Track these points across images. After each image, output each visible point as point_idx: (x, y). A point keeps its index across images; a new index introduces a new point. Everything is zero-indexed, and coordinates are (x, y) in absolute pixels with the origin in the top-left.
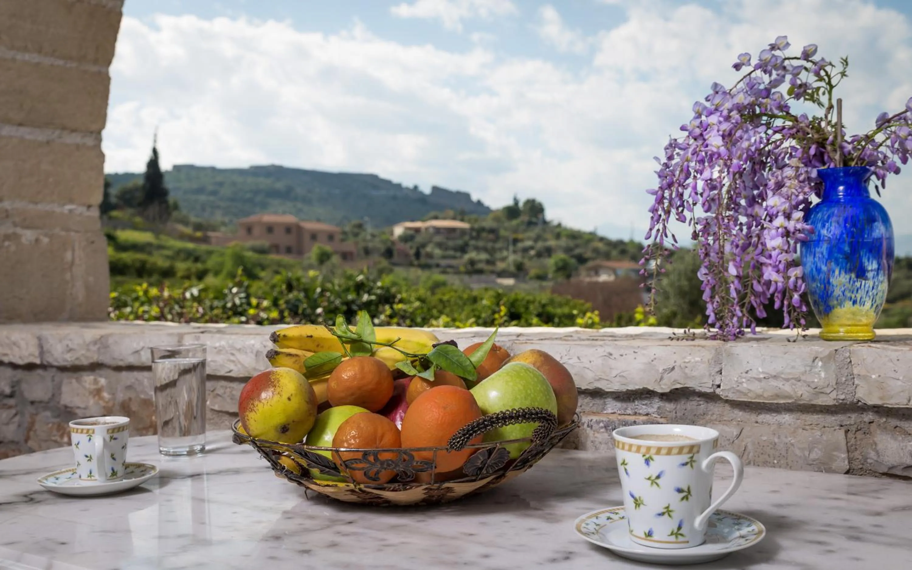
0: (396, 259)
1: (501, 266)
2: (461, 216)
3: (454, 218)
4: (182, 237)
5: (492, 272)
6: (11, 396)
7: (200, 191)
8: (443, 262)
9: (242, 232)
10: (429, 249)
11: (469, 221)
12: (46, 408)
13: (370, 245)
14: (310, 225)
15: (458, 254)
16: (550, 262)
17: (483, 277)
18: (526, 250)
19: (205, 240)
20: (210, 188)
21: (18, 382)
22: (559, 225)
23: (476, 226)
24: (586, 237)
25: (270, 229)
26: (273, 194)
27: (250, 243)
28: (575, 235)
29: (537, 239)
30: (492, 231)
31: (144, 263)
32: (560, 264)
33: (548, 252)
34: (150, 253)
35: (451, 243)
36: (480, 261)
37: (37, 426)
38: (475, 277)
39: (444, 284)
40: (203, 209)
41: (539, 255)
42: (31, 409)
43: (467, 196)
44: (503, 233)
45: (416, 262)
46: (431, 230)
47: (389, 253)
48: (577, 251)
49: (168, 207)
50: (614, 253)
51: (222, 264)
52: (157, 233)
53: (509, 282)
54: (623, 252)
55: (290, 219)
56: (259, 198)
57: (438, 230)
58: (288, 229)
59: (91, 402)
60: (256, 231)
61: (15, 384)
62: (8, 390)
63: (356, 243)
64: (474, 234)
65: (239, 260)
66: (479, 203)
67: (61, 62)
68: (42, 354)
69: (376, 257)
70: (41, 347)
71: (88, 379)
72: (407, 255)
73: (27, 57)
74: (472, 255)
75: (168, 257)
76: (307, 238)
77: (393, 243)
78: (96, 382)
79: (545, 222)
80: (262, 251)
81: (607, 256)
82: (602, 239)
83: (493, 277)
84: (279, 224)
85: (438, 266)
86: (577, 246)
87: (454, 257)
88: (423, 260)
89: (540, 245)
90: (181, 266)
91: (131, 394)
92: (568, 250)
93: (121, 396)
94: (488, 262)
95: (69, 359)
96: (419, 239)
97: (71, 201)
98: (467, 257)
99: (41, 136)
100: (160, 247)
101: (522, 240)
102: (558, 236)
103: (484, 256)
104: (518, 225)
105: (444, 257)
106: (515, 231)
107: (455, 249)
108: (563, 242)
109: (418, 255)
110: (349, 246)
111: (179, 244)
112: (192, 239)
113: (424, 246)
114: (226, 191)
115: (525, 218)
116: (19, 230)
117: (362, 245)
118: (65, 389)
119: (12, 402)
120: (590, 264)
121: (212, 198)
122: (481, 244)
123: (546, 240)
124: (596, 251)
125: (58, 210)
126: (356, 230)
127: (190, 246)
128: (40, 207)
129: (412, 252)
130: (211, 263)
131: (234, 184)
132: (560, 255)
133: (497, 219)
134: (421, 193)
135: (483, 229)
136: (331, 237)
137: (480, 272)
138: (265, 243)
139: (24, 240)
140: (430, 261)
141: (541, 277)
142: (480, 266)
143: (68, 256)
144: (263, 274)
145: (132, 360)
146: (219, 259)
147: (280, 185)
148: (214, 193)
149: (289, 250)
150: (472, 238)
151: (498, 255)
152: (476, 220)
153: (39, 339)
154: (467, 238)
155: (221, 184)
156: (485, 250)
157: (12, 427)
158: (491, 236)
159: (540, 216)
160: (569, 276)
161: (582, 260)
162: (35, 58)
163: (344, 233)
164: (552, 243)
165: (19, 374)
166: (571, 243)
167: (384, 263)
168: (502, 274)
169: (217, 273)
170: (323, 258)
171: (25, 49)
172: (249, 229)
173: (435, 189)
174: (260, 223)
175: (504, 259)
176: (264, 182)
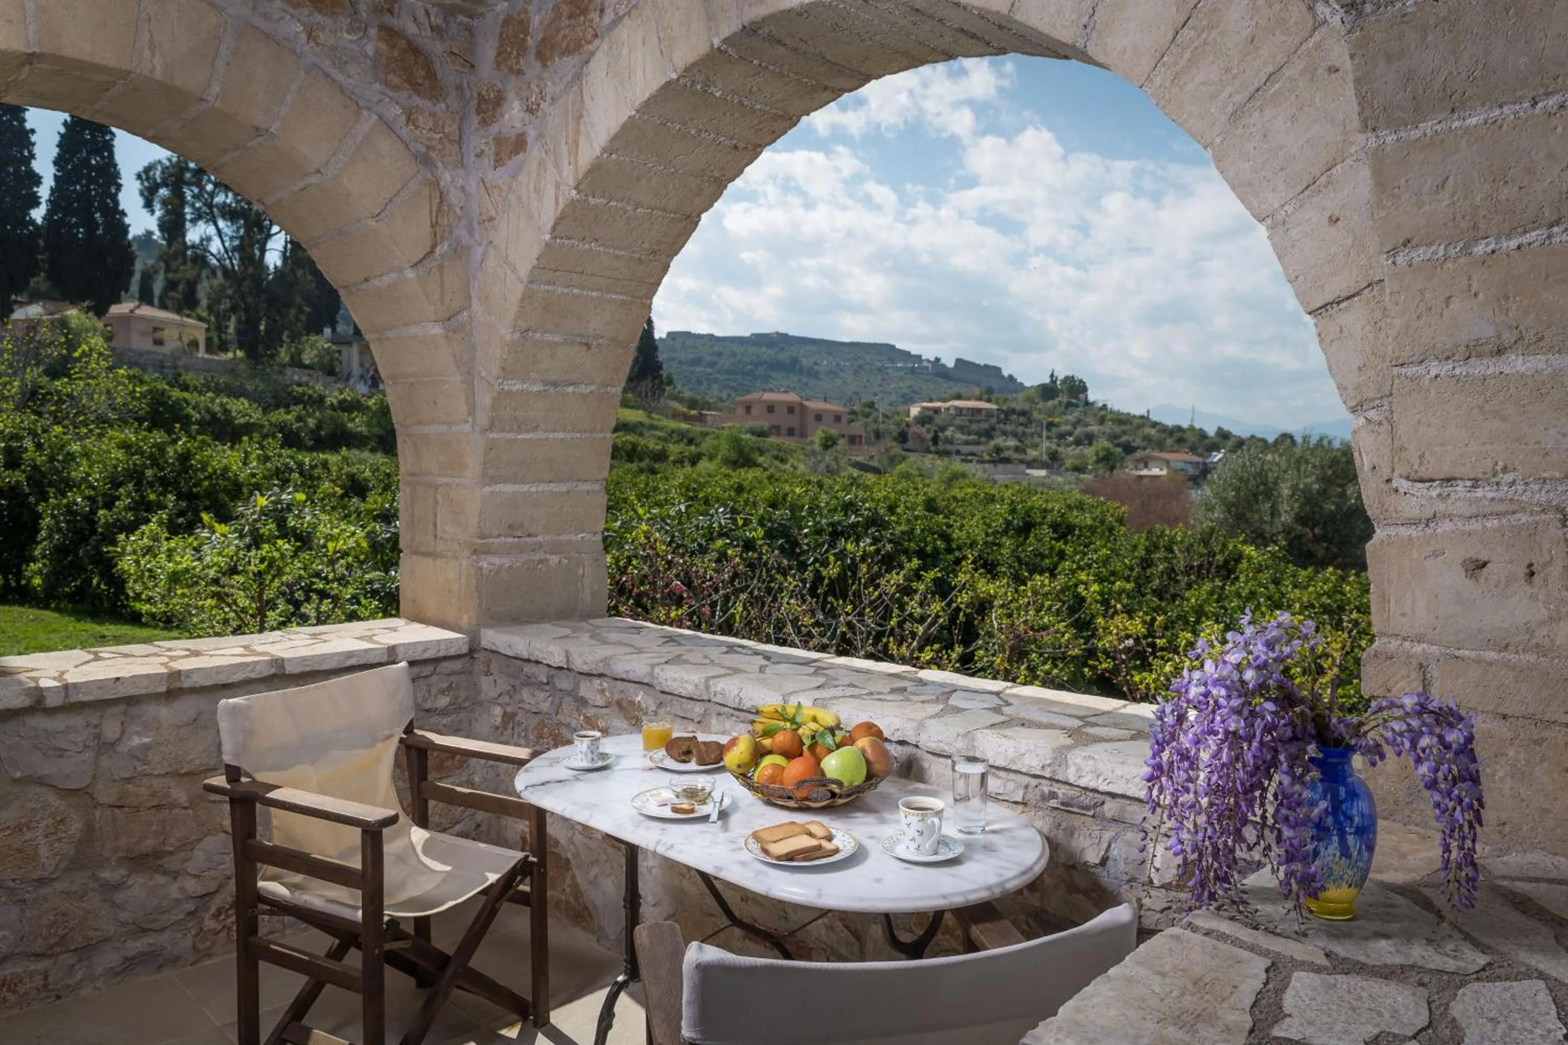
0: (910, 444)
1: (1032, 453)
2: (988, 395)
3: (980, 399)
4: (675, 416)
5: (1021, 461)
6: (547, 684)
7: (698, 361)
8: (965, 449)
9: (740, 411)
10: (948, 433)
11: (997, 403)
12: (569, 695)
13: (882, 427)
14: (816, 405)
15: (983, 439)
16: (1090, 452)
17: (1009, 466)
18: (1062, 436)
19: (701, 419)
20: (708, 358)
21: (552, 676)
22: (1104, 407)
23: (1004, 407)
24: (1136, 421)
25: (770, 408)
26: (777, 366)
27: (749, 424)
28: (1123, 420)
29: (1078, 422)
30: (1024, 413)
31: (634, 446)
32: (1101, 454)
33: (1089, 439)
34: (641, 435)
35: (974, 427)
36: (1008, 448)
37: (564, 706)
38: (1001, 467)
39: (964, 475)
40: (699, 382)
41: (1078, 442)
42: (559, 694)
43: (997, 370)
44: (1035, 415)
45: (932, 449)
46: (952, 411)
47: (903, 437)
48: (1124, 438)
49: (661, 383)
50: (1169, 441)
51: (717, 448)
52: (649, 412)
53: (1043, 473)
54: (1181, 441)
55: (792, 397)
56: (760, 371)
57: (960, 411)
58: (791, 410)
59: (598, 697)
60: (755, 411)
61: (550, 678)
62: (545, 680)
63: (866, 425)
64: (1002, 416)
65: (736, 442)
66: (1011, 377)
67: (578, 435)
68: (568, 662)
69: (888, 442)
70: (567, 657)
71: (597, 682)
72: (922, 440)
73: (556, 435)
74: (999, 441)
75: (659, 438)
76: (811, 419)
77: (908, 425)
78: (601, 685)
79: (1087, 403)
80: (761, 434)
81: (1161, 446)
82: (1155, 425)
83: (1024, 466)
84: (780, 403)
85: (958, 452)
86: (1124, 433)
87: (978, 443)
88: (941, 446)
89: (1079, 430)
90: (674, 449)
91: (622, 696)
92: (1113, 437)
93: (617, 696)
94: (1017, 449)
95: (585, 668)
96: (938, 420)
97: (583, 531)
98: (992, 443)
99: (563, 488)
100: (653, 427)
101: (1057, 425)
102: (1102, 421)
103: (1012, 442)
104: (1055, 407)
105: (967, 443)
106: (1051, 413)
107: (979, 434)
108: (1108, 427)
109: (935, 440)
110: (858, 428)
111: (673, 424)
112: (686, 418)
113: (943, 429)
114: (725, 362)
115: (1063, 398)
116: (548, 556)
117: (873, 426)
118: (582, 686)
119: (547, 688)
120: (1139, 454)
121: (709, 370)
122: (1009, 428)
123: (1087, 425)
124: (1147, 439)
125: (573, 538)
126: (867, 410)
127: (684, 426)
128: (561, 537)
129: (929, 436)
130: (705, 447)
131: (734, 354)
132: (1103, 443)
133: (1030, 400)
134: (944, 366)
135: (1013, 411)
136: (838, 418)
137: (1007, 461)
138: (765, 424)
139: (551, 563)
140: (949, 447)
141: (1078, 469)
142: (1007, 454)
143: (581, 571)
144: (761, 460)
145: (624, 676)
146: (715, 442)
147: (784, 356)
148: (712, 365)
149: (791, 432)
150: (999, 421)
151: (1028, 442)
152: (1006, 400)
153: (567, 652)
154: (994, 420)
155: (719, 354)
156: (1015, 435)
157: (548, 704)
158: (1022, 419)
159: (1082, 396)
160: (1112, 469)
161: (1129, 449)
162: (561, 435)
163: (854, 413)
164: (1094, 428)
165: (553, 672)
166: (1118, 429)
167: (897, 449)
168: (1032, 464)
169: (711, 458)
170: (829, 443)
171: (555, 431)
172: (748, 409)
173: (959, 361)
174: (759, 401)
175: (1035, 446)
176: (766, 353)
